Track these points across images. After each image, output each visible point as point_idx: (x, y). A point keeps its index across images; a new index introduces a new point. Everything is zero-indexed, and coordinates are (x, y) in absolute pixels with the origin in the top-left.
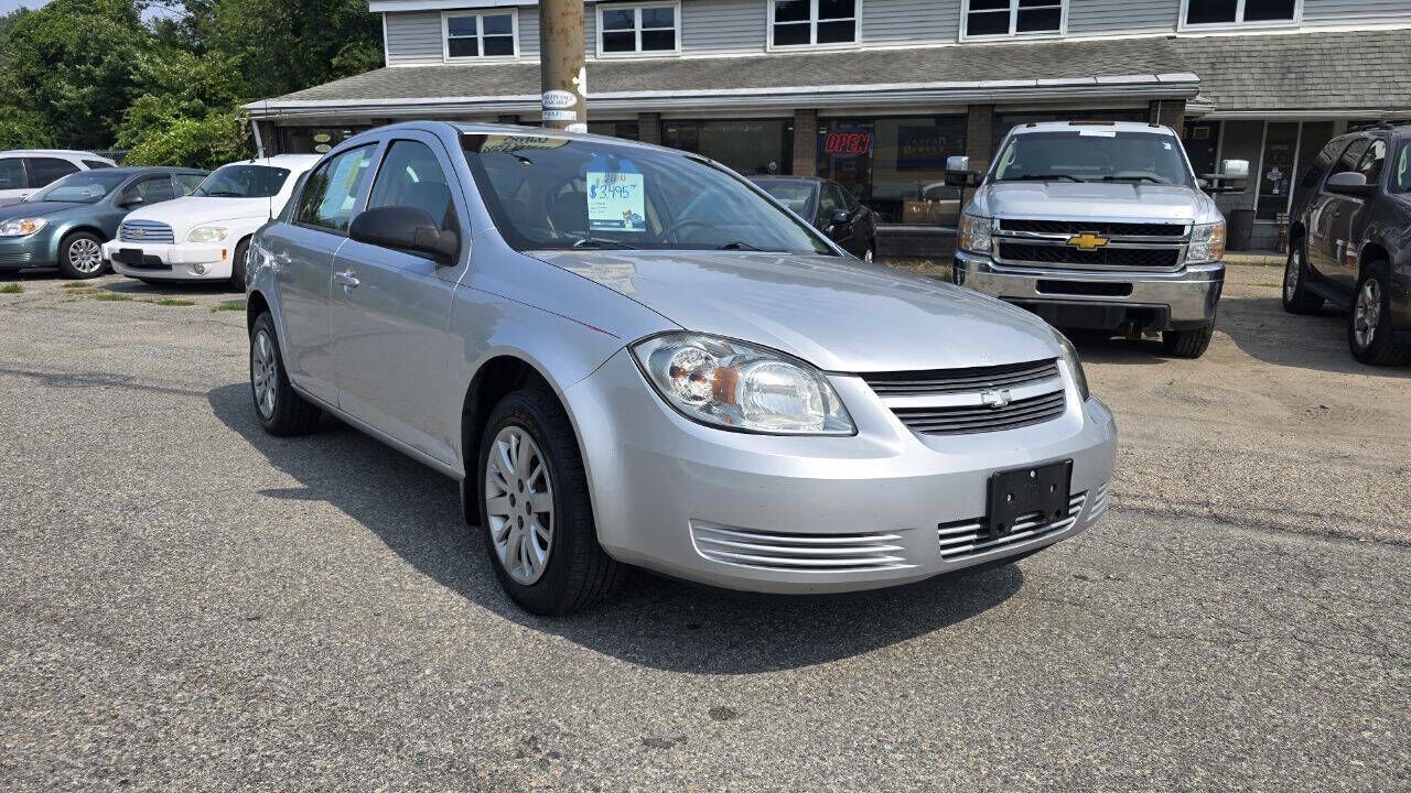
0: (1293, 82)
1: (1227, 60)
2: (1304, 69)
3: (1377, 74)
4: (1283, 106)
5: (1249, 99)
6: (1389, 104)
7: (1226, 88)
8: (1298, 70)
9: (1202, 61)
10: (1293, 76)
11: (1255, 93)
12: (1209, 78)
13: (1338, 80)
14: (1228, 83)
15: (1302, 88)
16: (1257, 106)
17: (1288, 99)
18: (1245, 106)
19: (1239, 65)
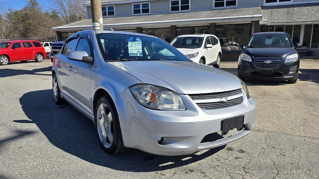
0: (290, 16)
1: (275, 11)
2: (293, 13)
3: (311, 13)
4: (287, 21)
5: (279, 20)
6: (312, 20)
7: (274, 18)
8: (291, 13)
9: (268, 12)
10: (290, 14)
11: (281, 19)
12: (270, 15)
13: (301, 15)
14: (274, 16)
15: (292, 17)
16: (281, 22)
17: (289, 20)
18: (278, 22)
19: (277, 12)
